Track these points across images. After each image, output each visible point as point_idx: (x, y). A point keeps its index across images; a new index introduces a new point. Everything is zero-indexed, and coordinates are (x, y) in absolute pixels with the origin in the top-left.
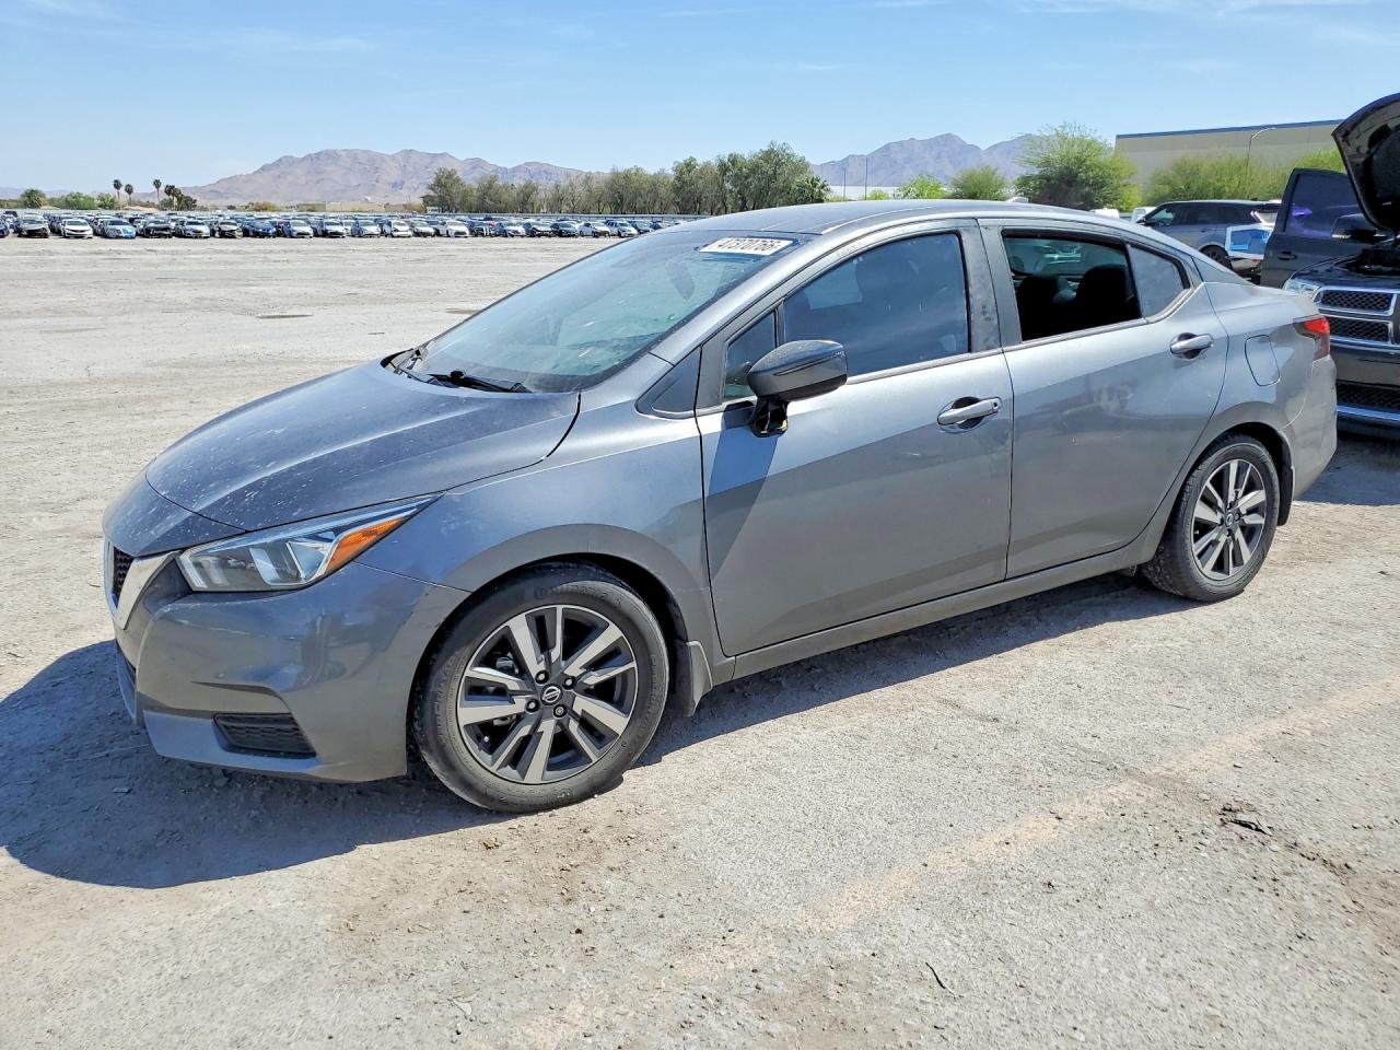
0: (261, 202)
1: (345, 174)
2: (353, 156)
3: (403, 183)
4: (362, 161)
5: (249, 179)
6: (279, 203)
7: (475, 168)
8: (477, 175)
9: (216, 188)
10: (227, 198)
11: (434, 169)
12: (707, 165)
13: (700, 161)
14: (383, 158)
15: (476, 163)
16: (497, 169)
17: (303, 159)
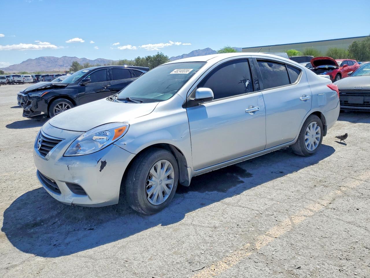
0: (23, 71)
1: (47, 63)
2: (49, 58)
3: (64, 65)
4: (52, 60)
5: (18, 65)
6: (28, 72)
7: (84, 60)
8: (84, 62)
9: (9, 68)
10: (13, 71)
11: (72, 61)
12: (143, 58)
13: (141, 57)
14: (58, 59)
15: (84, 59)
16: (90, 61)
17: (34, 60)
